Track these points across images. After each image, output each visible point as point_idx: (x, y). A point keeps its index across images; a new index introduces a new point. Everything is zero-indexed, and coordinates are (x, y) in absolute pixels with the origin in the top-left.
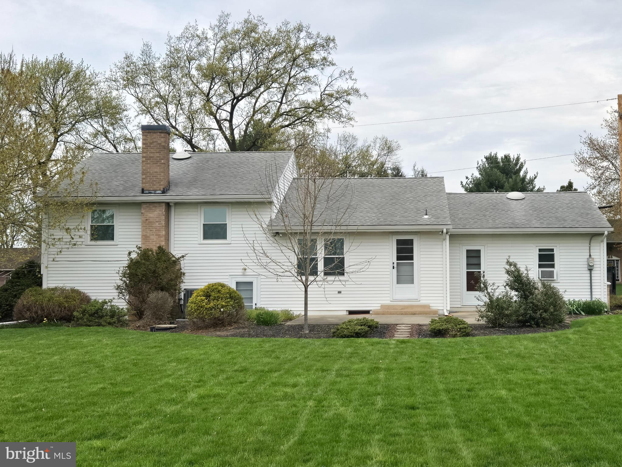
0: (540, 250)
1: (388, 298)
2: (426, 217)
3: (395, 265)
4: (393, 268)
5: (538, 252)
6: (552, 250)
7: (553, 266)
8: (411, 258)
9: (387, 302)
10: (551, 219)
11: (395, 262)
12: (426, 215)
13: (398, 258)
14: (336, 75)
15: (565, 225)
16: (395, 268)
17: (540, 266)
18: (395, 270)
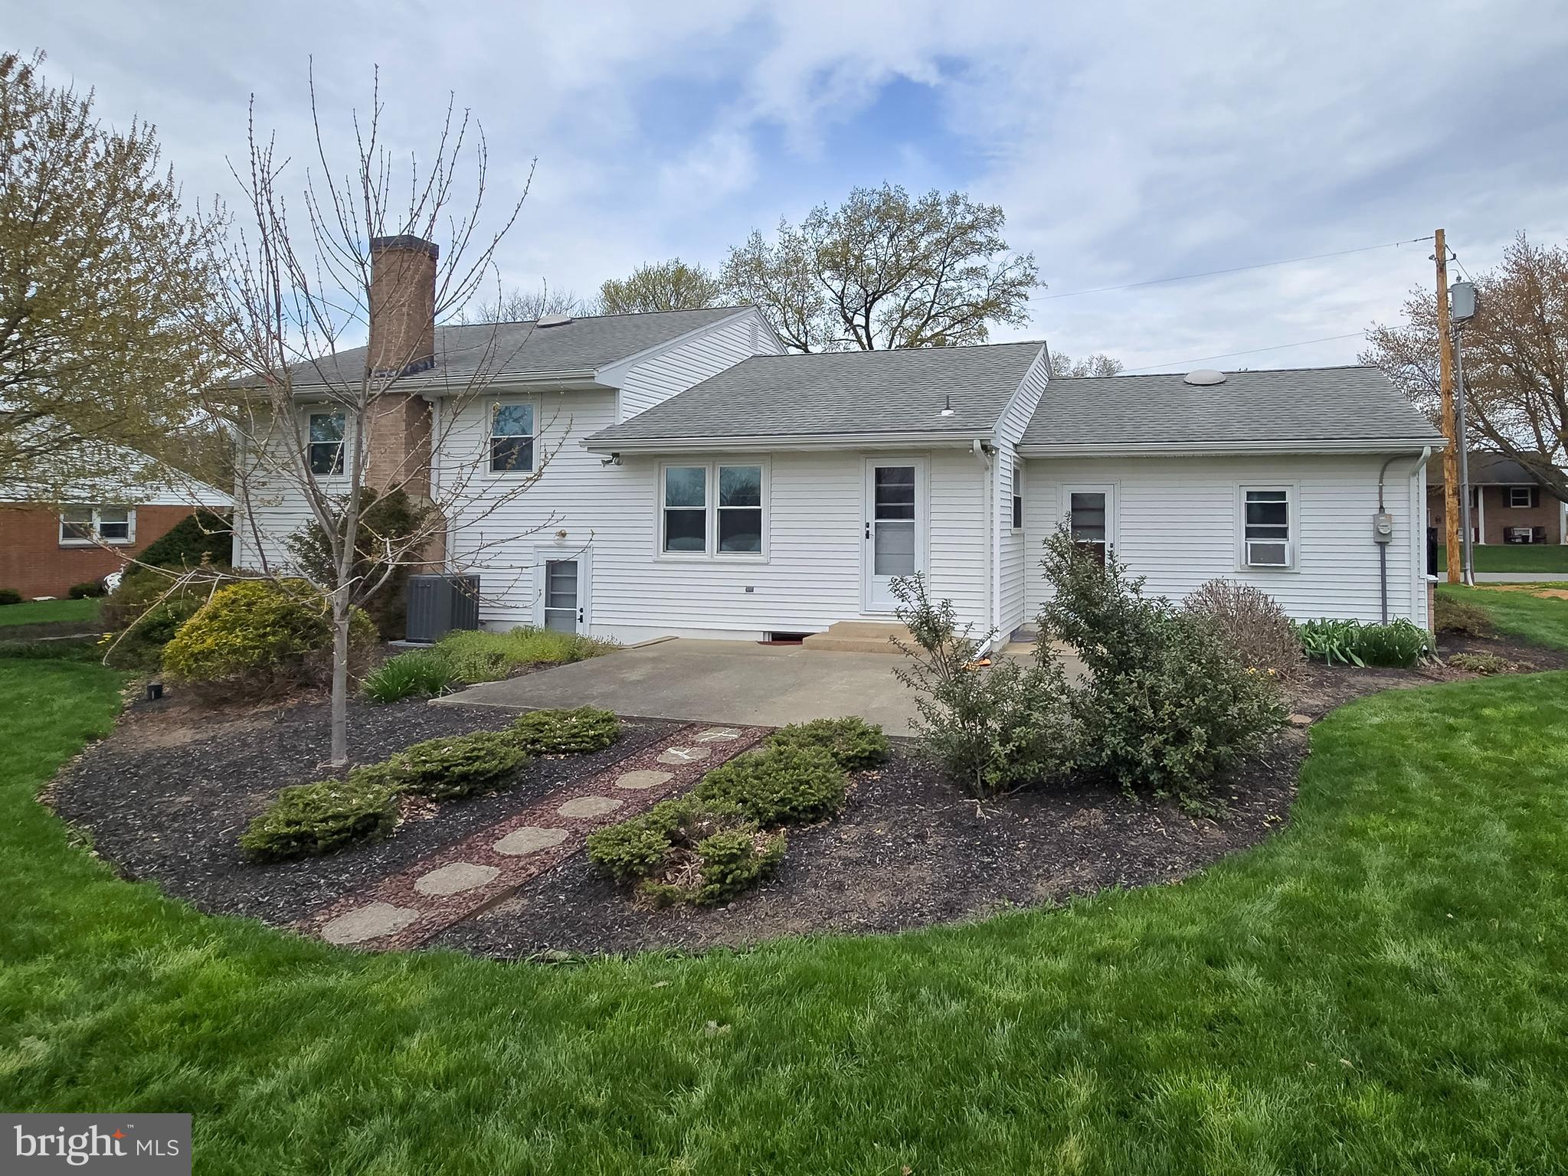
0: (1250, 495)
1: (856, 608)
2: (946, 413)
3: (872, 531)
4: (867, 537)
5: (1244, 500)
6: (1282, 495)
7: (1283, 533)
8: (909, 513)
9: (853, 616)
10: (1279, 421)
11: (872, 521)
12: (948, 408)
13: (880, 513)
14: (1011, 263)
15: (1315, 432)
16: (872, 539)
17: (1249, 533)
18: (872, 541)
